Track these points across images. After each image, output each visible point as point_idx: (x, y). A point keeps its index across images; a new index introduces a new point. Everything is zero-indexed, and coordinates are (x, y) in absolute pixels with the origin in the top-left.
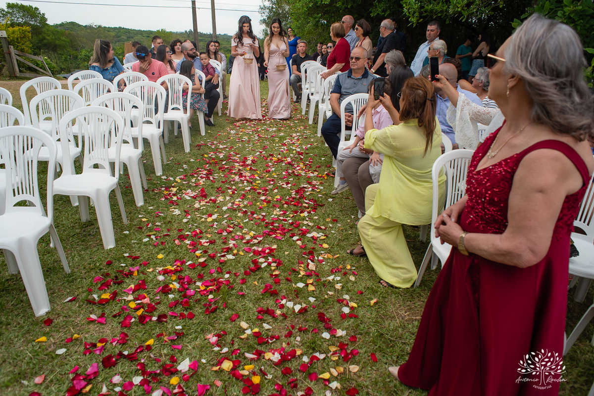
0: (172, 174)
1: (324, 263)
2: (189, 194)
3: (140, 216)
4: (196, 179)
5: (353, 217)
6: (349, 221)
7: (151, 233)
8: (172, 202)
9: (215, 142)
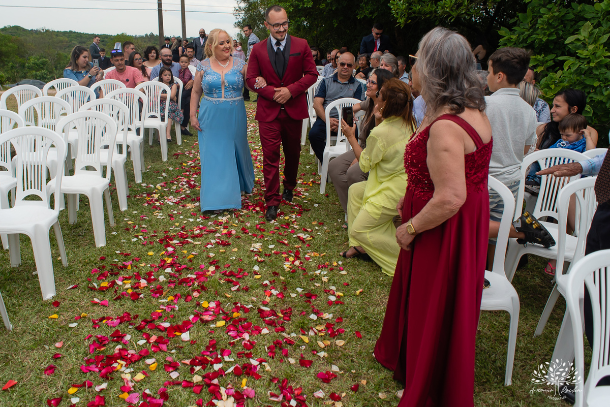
0: (152, 181)
1: (310, 260)
2: (171, 200)
3: (125, 219)
4: (177, 187)
5: (339, 220)
6: (335, 224)
7: (138, 234)
8: (156, 207)
9: (193, 151)
